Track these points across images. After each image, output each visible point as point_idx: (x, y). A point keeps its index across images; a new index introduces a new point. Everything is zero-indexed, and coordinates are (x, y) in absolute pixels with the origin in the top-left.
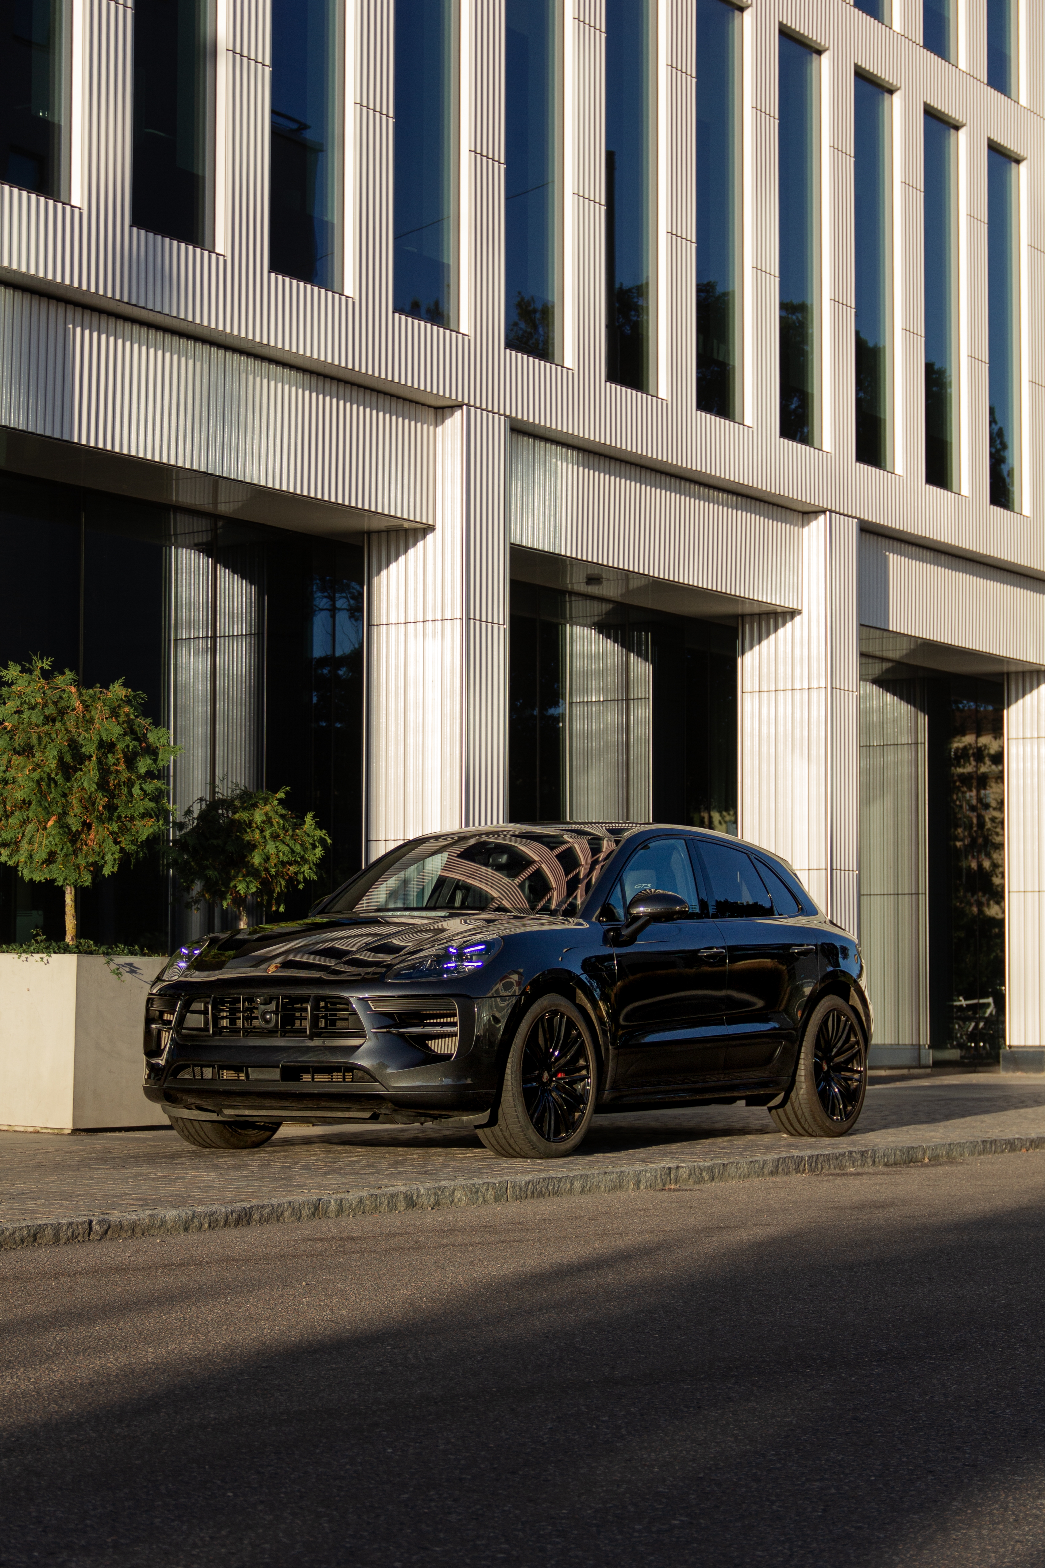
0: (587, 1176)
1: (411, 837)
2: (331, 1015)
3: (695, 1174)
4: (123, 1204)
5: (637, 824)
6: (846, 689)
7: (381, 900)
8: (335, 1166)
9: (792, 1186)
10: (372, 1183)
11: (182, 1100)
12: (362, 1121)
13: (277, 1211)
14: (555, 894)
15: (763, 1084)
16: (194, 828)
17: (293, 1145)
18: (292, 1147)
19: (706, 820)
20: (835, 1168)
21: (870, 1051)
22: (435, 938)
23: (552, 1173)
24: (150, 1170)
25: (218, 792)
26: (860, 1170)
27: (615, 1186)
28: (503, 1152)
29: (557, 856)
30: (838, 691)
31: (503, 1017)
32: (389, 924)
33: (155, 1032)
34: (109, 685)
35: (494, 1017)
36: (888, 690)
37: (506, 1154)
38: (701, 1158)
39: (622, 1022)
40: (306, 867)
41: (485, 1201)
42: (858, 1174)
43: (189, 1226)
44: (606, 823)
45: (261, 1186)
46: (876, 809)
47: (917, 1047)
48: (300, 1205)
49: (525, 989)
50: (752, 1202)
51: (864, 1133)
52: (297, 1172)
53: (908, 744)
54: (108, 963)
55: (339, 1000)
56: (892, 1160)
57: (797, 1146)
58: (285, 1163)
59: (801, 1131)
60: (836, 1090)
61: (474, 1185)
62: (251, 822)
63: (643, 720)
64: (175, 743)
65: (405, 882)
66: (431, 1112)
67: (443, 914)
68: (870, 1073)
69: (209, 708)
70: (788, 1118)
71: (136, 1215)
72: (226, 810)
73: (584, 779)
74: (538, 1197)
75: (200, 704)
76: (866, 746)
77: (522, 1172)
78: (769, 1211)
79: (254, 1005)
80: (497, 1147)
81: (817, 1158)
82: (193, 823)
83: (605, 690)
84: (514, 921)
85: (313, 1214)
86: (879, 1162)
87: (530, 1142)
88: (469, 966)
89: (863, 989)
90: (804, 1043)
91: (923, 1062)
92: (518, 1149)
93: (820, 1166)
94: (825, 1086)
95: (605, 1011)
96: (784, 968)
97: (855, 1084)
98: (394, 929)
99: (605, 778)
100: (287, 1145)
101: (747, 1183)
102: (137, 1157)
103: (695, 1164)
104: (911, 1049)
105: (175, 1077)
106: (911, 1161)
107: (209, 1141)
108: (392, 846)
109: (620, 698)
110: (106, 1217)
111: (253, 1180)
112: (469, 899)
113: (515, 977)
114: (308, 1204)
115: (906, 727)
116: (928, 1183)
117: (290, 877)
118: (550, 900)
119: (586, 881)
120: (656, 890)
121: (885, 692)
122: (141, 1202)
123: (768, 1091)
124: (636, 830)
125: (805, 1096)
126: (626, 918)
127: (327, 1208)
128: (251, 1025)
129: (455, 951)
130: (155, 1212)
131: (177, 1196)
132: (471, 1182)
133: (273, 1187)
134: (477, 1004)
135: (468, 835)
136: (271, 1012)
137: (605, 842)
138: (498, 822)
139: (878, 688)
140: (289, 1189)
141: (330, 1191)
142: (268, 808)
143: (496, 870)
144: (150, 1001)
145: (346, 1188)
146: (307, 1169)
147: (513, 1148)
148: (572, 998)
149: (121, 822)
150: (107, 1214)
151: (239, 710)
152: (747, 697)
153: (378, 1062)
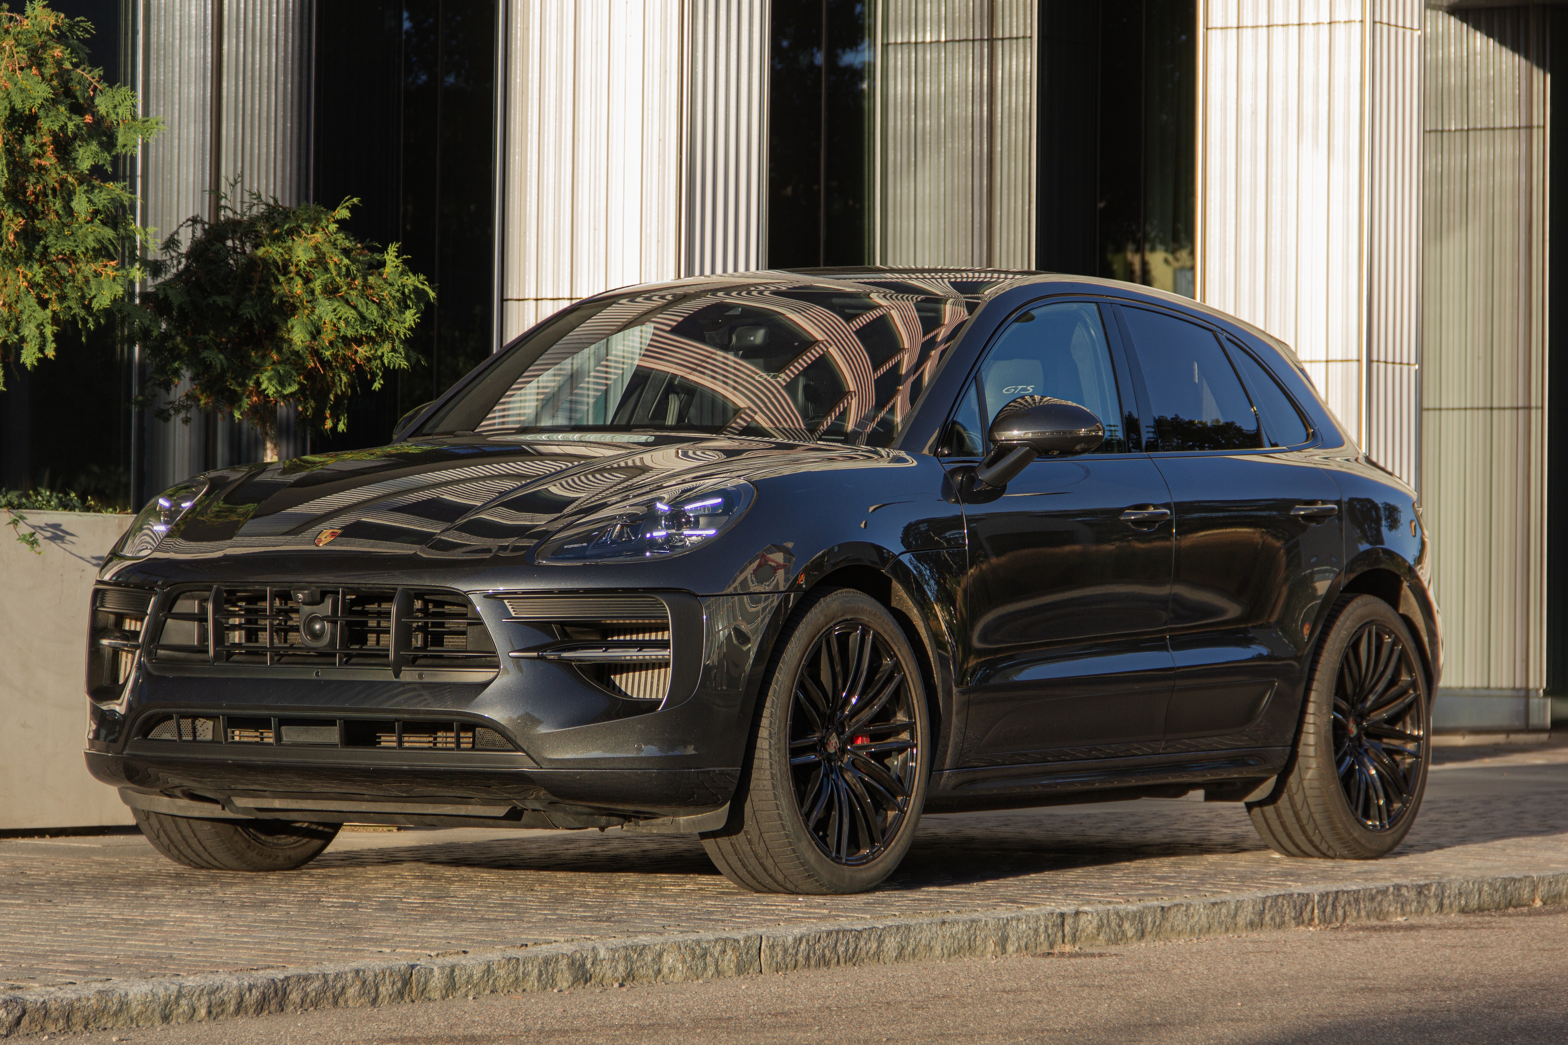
0: (908, 928)
1: (585, 292)
2: (434, 625)
3: (1109, 926)
4: (49, 971)
5: (1007, 272)
6: (1400, 23)
7: (527, 411)
8: (441, 904)
9: (1288, 949)
10: (510, 936)
11: (158, 779)
12: (490, 822)
13: (334, 987)
14: (854, 402)
15: (1238, 761)
16: (178, 276)
17: (362, 864)
18: (359, 869)
19: (1137, 267)
20: (1368, 916)
21: (1438, 700)
22: (630, 483)
23: (844, 923)
24: (99, 908)
25: (226, 207)
26: (1414, 920)
27: (961, 948)
28: (753, 883)
29: (857, 332)
30: (1385, 27)
31: (755, 631)
32: (541, 456)
33: (108, 653)
34: (24, 5)
35: (738, 632)
36: (1477, 27)
37: (758, 886)
38: (1122, 897)
39: (976, 644)
40: (387, 347)
41: (718, 972)
42: (1412, 928)
43: (171, 1012)
44: (949, 271)
45: (304, 941)
46: (1453, 246)
47: (1522, 693)
48: (376, 976)
49: (796, 579)
50: (1215, 978)
51: (1423, 851)
52: (369, 915)
53: (1514, 128)
54: (15, 522)
55: (448, 598)
56: (1474, 903)
57: (1300, 876)
58: (348, 897)
59: (1307, 847)
60: (1373, 772)
61: (698, 942)
62: (286, 264)
63: (1021, 78)
64: (146, 112)
65: (574, 378)
66: (620, 807)
67: (643, 438)
68: (1436, 740)
69: (209, 49)
70: (1283, 824)
71: (74, 991)
72: (241, 240)
73: (909, 187)
74: (818, 965)
75: (193, 42)
76: (1436, 131)
77: (788, 921)
78: (1246, 994)
79: (290, 604)
80: (742, 873)
81: (1336, 898)
82: (179, 263)
83: (949, 21)
84: (775, 452)
85: (401, 994)
86: (1451, 905)
87: (803, 865)
88: (693, 536)
89: (1426, 584)
90: (1315, 685)
91: (1534, 720)
92: (780, 877)
93: (1340, 912)
94: (1353, 764)
95: (946, 622)
96: (1278, 544)
97: (1409, 761)
98: (550, 466)
99: (949, 185)
100: (350, 865)
101: (1205, 943)
102: (74, 883)
103: (1110, 907)
104: (1512, 697)
105: (145, 735)
106: (1509, 904)
107: (206, 856)
108: (549, 310)
109: (978, 36)
110: (18, 993)
111: (288, 929)
112: (692, 411)
113: (778, 557)
114: (391, 975)
115: (1510, 98)
116: (1541, 945)
117: (359, 367)
118: (844, 415)
119: (912, 379)
120: (1043, 397)
121: (1471, 30)
122: (82, 967)
123: (1248, 773)
124: (1007, 284)
125: (1316, 784)
126: (987, 451)
127: (426, 983)
128: (286, 641)
129: (666, 508)
130: (107, 985)
131: (149, 956)
132: (693, 936)
133: (326, 943)
134: (708, 607)
135: (691, 290)
136: (323, 619)
137: (948, 307)
138: (747, 268)
139: (1459, 22)
140: (355, 947)
141: (432, 950)
142: (319, 236)
143: (743, 357)
144: (98, 596)
145: (461, 946)
146: (388, 909)
147: (771, 876)
148: (883, 596)
149: (49, 262)
150: (19, 988)
151: (266, 54)
152: (1215, 37)
153: (521, 712)
